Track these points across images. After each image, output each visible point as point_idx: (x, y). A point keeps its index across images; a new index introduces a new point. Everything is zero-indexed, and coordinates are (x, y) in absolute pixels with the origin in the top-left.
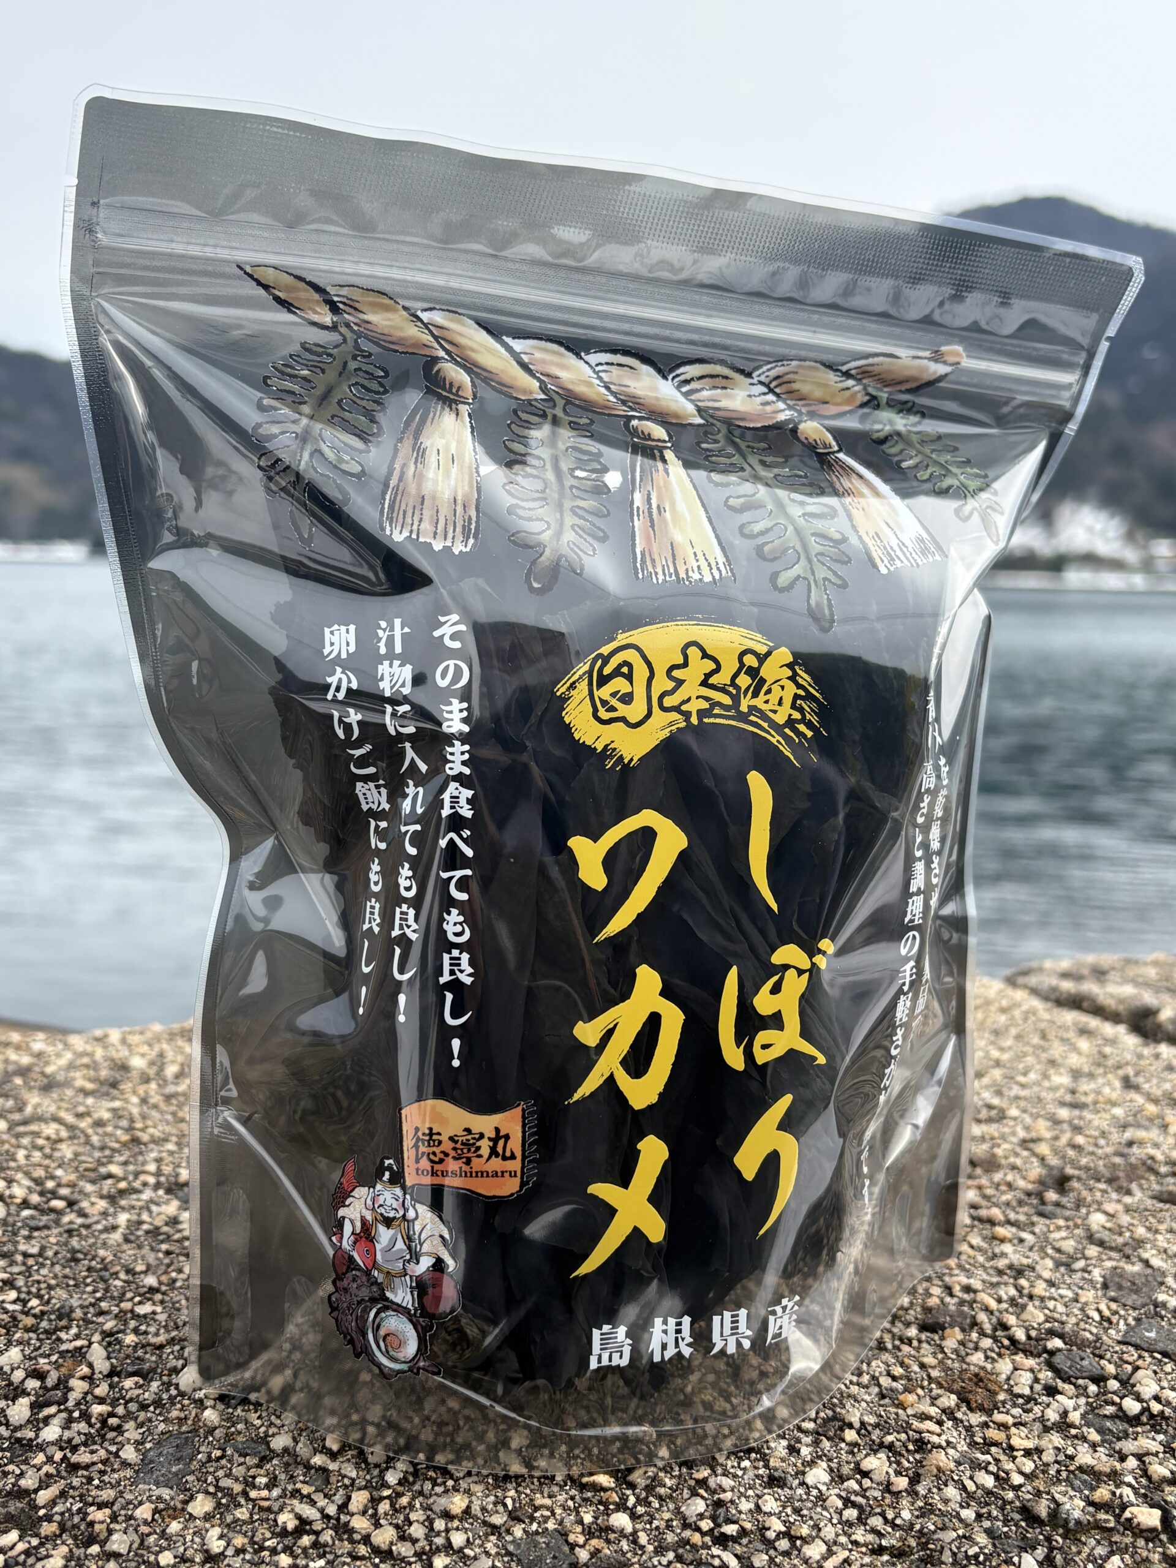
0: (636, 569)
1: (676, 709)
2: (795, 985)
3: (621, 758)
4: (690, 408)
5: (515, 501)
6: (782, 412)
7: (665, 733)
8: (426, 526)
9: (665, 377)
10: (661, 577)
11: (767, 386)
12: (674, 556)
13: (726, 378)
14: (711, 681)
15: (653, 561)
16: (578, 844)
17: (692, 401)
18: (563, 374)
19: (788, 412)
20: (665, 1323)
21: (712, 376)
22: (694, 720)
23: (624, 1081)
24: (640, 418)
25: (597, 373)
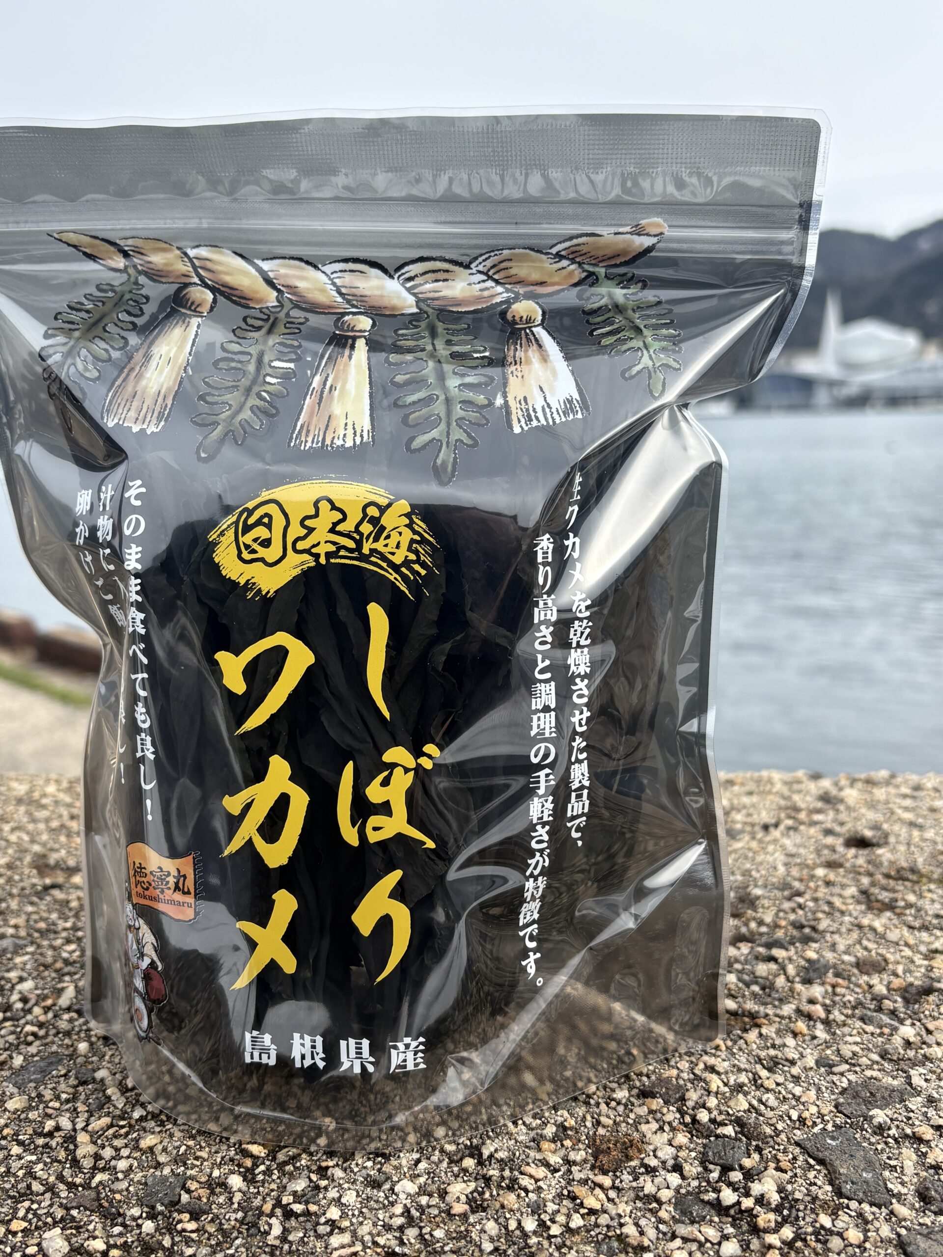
0: (291, 438)
1: (307, 551)
2: (402, 781)
3: (260, 590)
4: (411, 300)
5: (209, 390)
6: (500, 294)
7: (298, 571)
8: (132, 414)
9: (391, 277)
10: (309, 444)
11: (486, 274)
12: (327, 426)
13: (447, 271)
14: (338, 528)
15: (308, 431)
16: (222, 657)
17: (414, 295)
18: (302, 285)
19: (505, 295)
20: (302, 1038)
21: (434, 271)
22: (323, 560)
23: (260, 844)
24: (354, 314)
25: (330, 279)
